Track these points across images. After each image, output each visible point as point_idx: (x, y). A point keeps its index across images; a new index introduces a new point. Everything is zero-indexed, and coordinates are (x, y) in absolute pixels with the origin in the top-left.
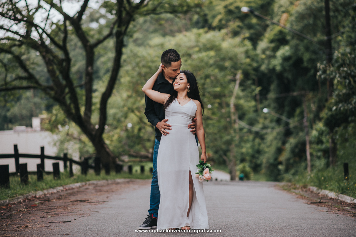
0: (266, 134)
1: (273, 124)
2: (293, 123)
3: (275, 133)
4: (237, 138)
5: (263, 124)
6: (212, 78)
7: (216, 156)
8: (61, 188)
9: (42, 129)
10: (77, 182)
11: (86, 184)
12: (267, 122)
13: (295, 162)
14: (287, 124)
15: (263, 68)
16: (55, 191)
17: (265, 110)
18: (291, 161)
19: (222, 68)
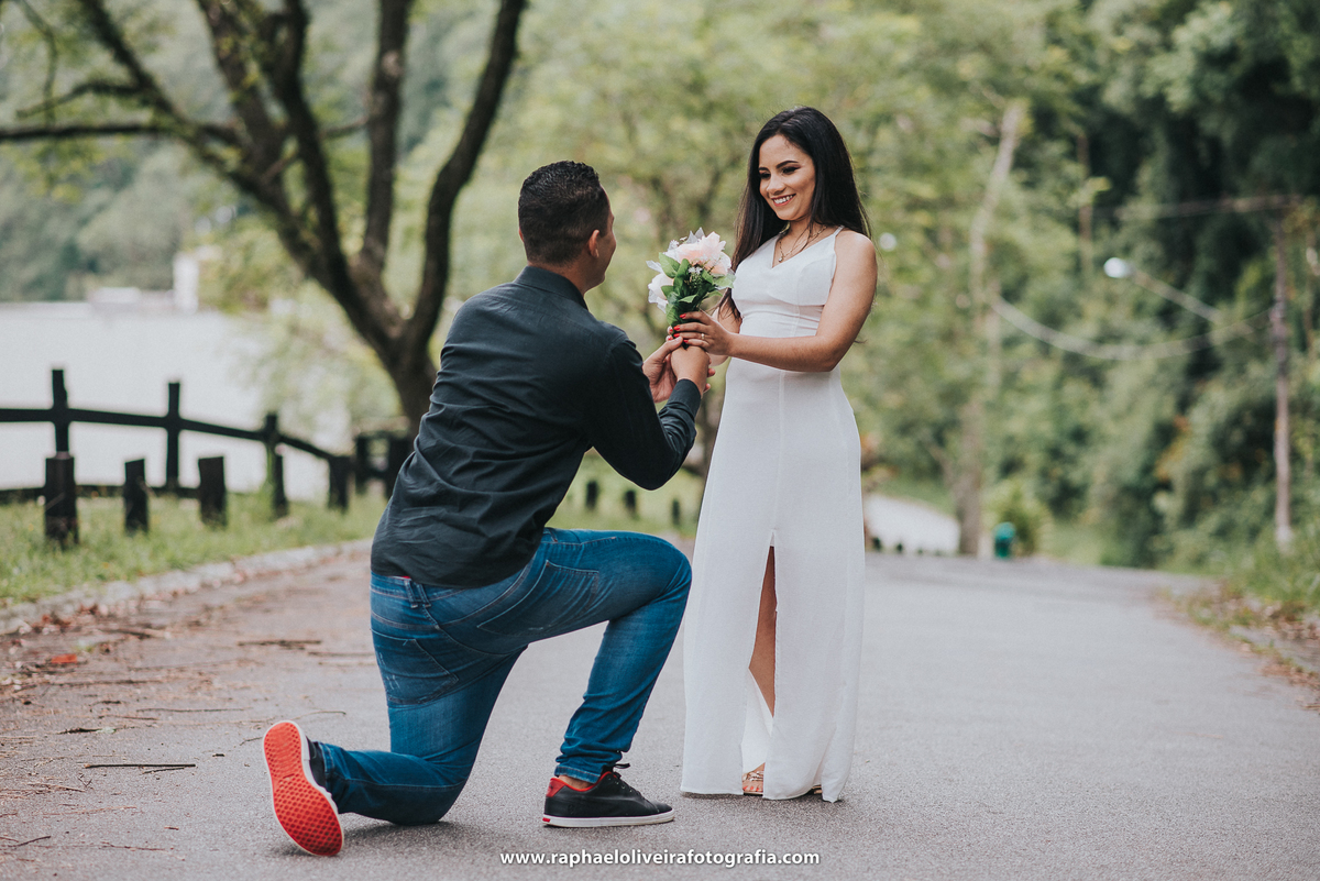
0: (1114, 363)
1: (1146, 326)
2: (1225, 323)
3: (1148, 362)
4: (992, 377)
5: (1104, 323)
6: (903, 124)
7: (904, 447)
8: (221, 571)
9: (206, 304)
10: (301, 544)
11: (338, 554)
12: (1120, 318)
13: (1226, 483)
14: (1202, 327)
15: (1116, 95)
16: (192, 583)
17: (1115, 267)
18: (1211, 480)
19: (947, 86)
